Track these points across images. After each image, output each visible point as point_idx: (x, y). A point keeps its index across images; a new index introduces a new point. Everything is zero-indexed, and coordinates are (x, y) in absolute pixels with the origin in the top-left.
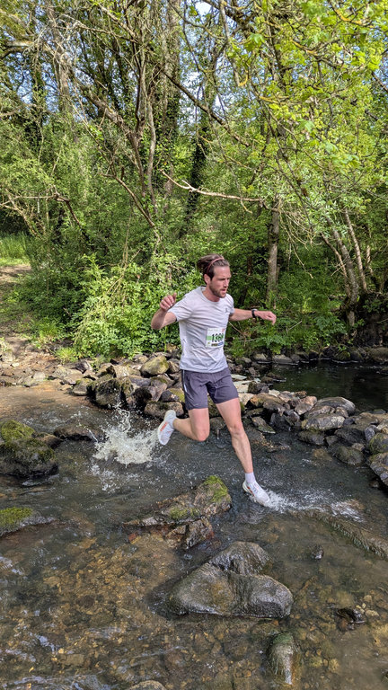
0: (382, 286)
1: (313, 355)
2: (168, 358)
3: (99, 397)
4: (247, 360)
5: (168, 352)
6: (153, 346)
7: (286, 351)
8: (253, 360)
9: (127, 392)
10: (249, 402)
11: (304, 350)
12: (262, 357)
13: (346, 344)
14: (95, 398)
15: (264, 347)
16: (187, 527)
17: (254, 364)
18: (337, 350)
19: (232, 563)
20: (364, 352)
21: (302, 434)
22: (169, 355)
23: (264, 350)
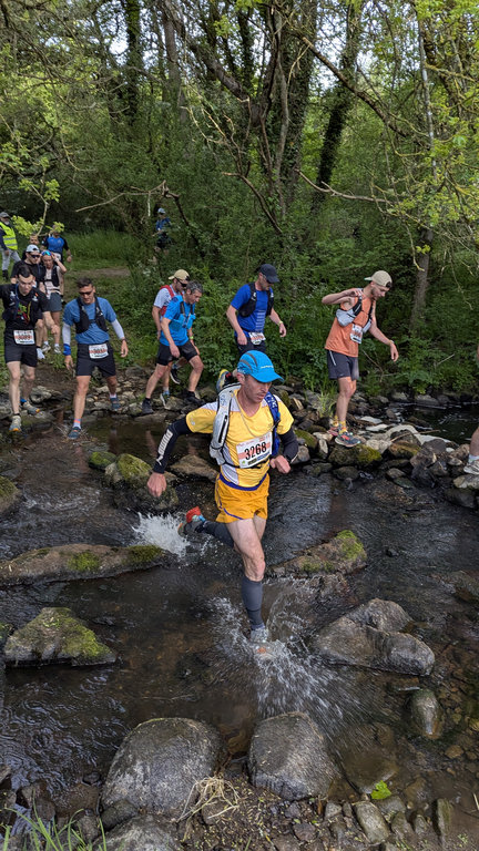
1: (465, 398)
2: (290, 393)
4: (384, 400)
5: (290, 386)
7: (433, 391)
8: (391, 400)
10: (387, 451)
11: (455, 391)
12: (402, 396)
15: (406, 385)
16: (321, 581)
17: (391, 404)
19: (371, 618)
22: (292, 390)
23: (404, 389)
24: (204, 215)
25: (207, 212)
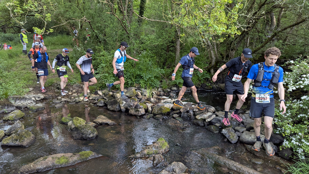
0: (225, 58)
3: (109, 107)
4: (169, 90)
5: (136, 87)
6: (129, 85)
8: (171, 90)
9: (121, 105)
10: (172, 108)
12: (175, 88)
13: (210, 82)
14: (107, 107)
16: (154, 157)
17: (172, 92)
18: (206, 86)
19: (173, 169)
20: (217, 86)
21: (195, 121)
22: (136, 89)
23: (176, 86)
24: (100, 28)
25: (101, 27)
